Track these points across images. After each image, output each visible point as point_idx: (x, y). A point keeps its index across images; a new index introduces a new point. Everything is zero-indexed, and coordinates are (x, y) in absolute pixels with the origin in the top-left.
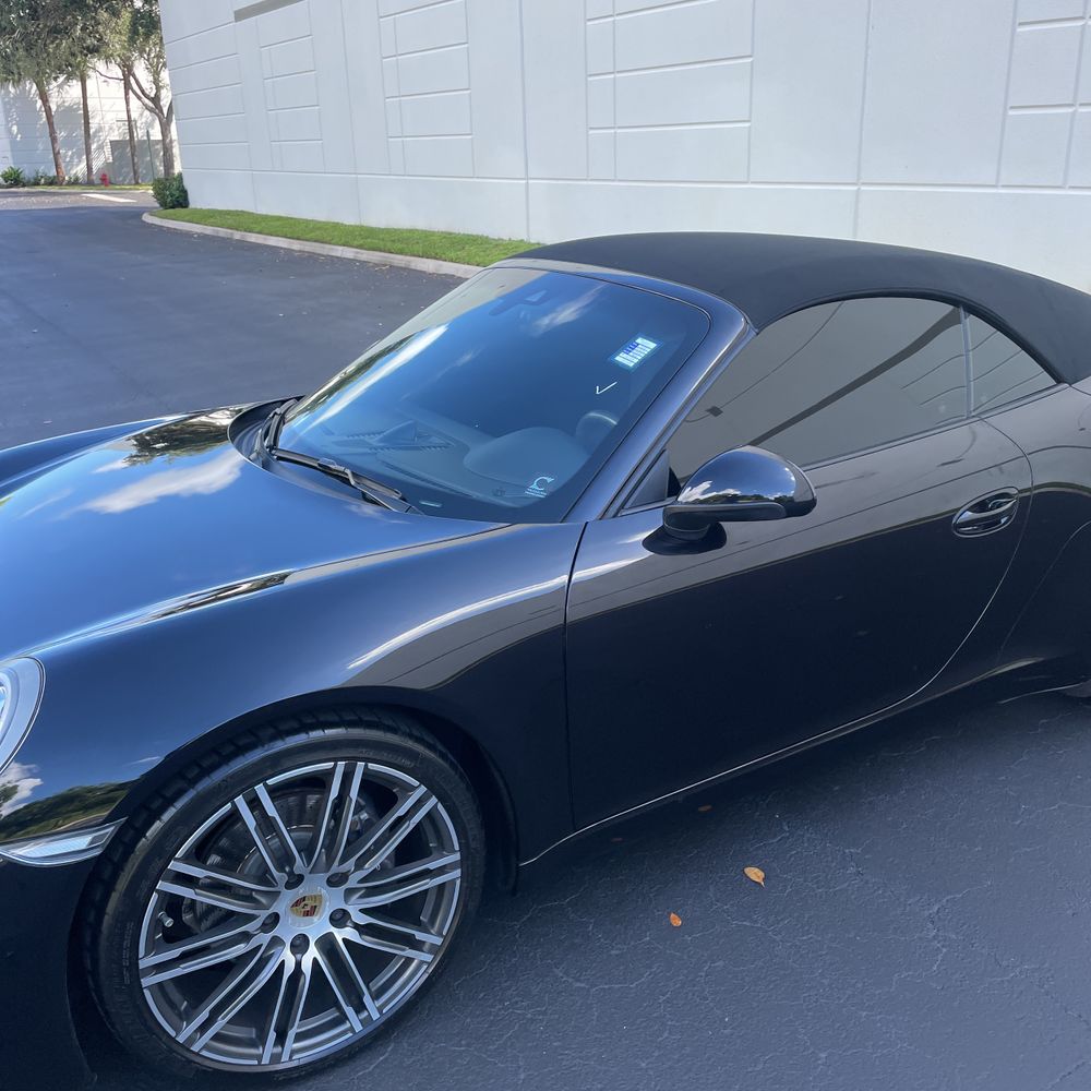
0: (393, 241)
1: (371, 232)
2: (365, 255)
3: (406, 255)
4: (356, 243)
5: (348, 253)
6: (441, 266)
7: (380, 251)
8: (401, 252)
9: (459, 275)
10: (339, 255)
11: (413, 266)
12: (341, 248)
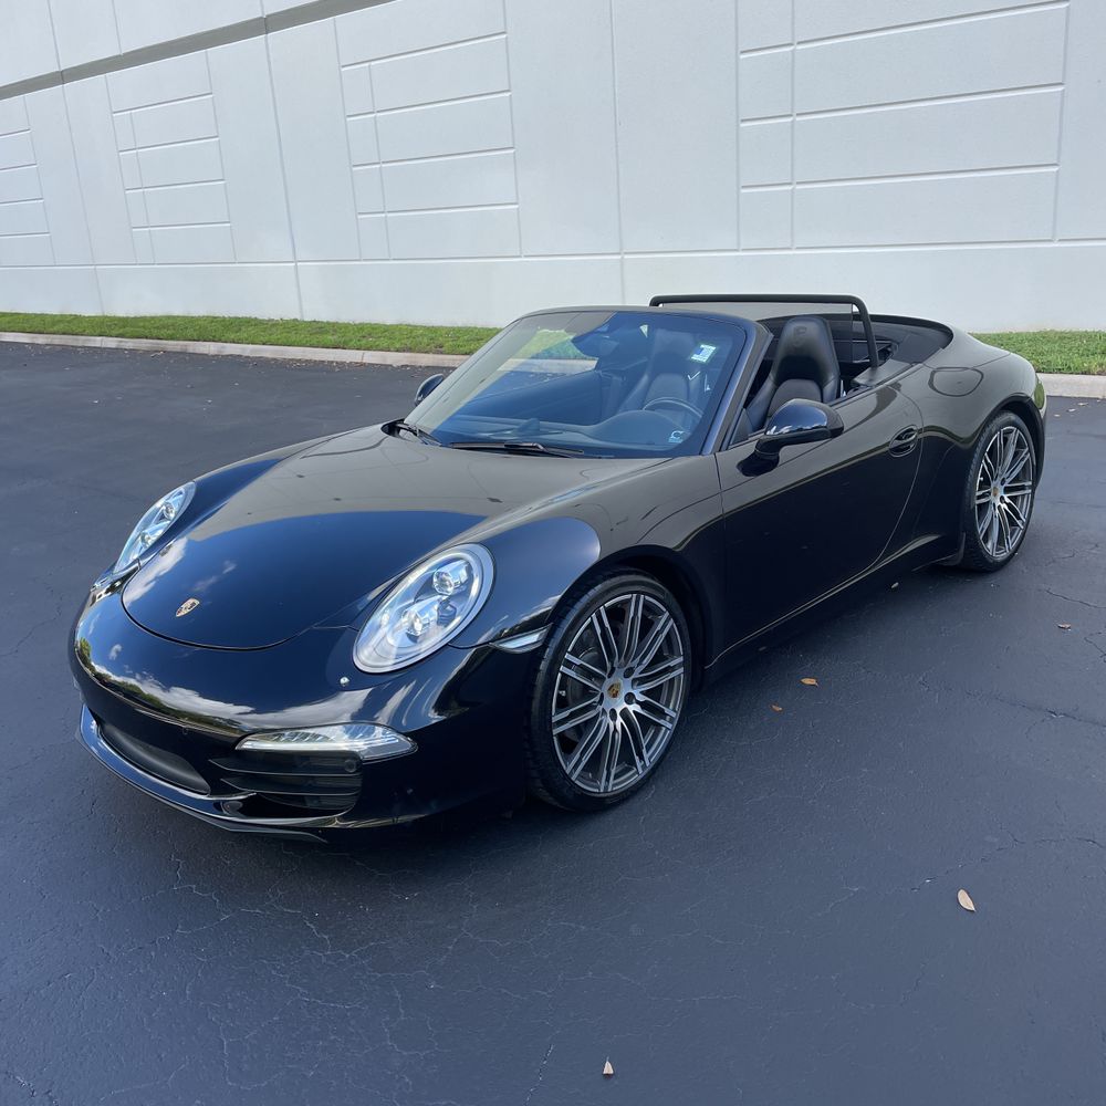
0: (157, 328)
1: (124, 322)
2: (129, 344)
3: (178, 339)
4: (114, 332)
5: (111, 343)
6: (223, 347)
7: (147, 338)
8: (172, 338)
9: (247, 355)
10: (98, 345)
11: (191, 350)
12: (99, 338)
